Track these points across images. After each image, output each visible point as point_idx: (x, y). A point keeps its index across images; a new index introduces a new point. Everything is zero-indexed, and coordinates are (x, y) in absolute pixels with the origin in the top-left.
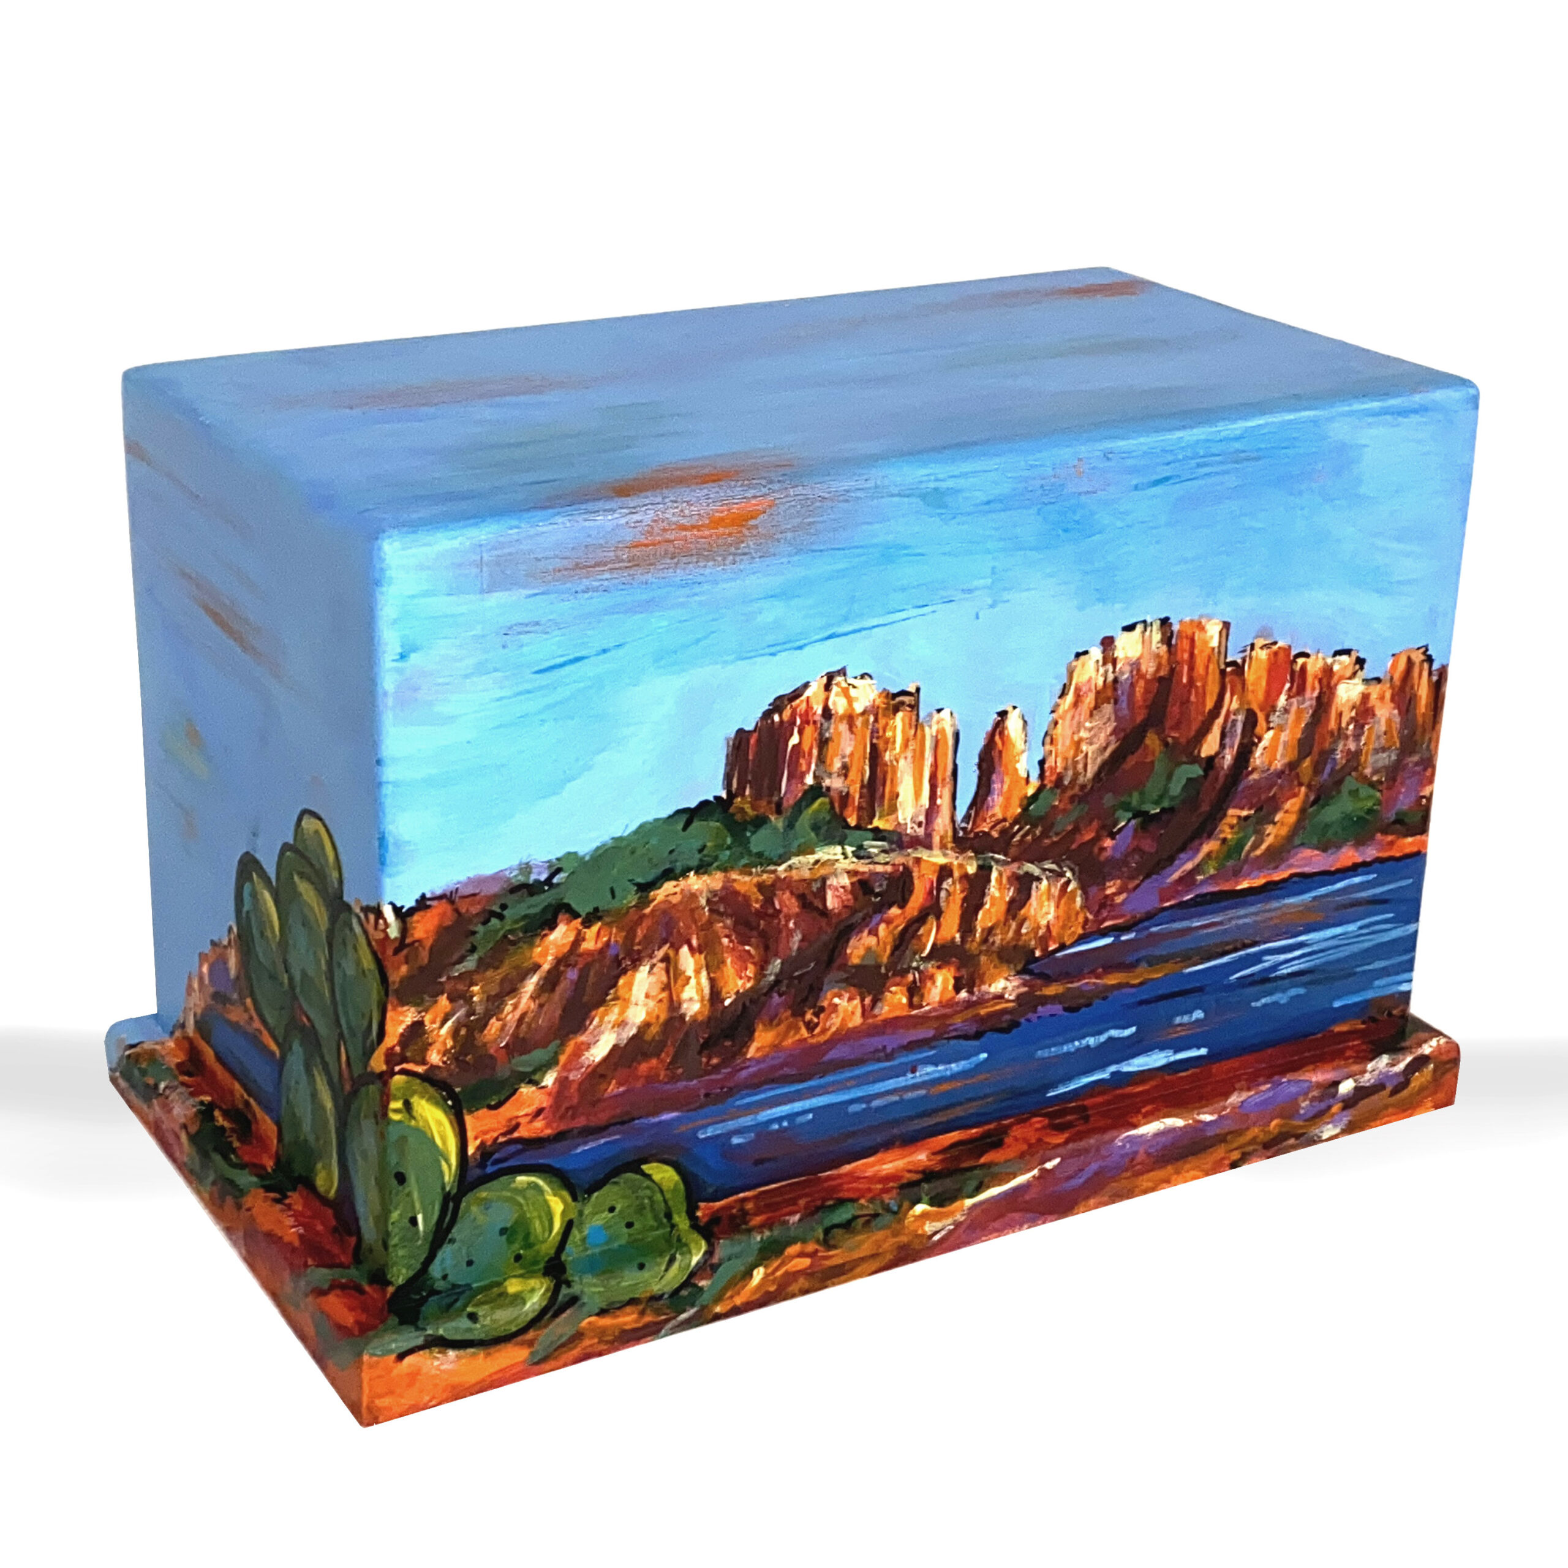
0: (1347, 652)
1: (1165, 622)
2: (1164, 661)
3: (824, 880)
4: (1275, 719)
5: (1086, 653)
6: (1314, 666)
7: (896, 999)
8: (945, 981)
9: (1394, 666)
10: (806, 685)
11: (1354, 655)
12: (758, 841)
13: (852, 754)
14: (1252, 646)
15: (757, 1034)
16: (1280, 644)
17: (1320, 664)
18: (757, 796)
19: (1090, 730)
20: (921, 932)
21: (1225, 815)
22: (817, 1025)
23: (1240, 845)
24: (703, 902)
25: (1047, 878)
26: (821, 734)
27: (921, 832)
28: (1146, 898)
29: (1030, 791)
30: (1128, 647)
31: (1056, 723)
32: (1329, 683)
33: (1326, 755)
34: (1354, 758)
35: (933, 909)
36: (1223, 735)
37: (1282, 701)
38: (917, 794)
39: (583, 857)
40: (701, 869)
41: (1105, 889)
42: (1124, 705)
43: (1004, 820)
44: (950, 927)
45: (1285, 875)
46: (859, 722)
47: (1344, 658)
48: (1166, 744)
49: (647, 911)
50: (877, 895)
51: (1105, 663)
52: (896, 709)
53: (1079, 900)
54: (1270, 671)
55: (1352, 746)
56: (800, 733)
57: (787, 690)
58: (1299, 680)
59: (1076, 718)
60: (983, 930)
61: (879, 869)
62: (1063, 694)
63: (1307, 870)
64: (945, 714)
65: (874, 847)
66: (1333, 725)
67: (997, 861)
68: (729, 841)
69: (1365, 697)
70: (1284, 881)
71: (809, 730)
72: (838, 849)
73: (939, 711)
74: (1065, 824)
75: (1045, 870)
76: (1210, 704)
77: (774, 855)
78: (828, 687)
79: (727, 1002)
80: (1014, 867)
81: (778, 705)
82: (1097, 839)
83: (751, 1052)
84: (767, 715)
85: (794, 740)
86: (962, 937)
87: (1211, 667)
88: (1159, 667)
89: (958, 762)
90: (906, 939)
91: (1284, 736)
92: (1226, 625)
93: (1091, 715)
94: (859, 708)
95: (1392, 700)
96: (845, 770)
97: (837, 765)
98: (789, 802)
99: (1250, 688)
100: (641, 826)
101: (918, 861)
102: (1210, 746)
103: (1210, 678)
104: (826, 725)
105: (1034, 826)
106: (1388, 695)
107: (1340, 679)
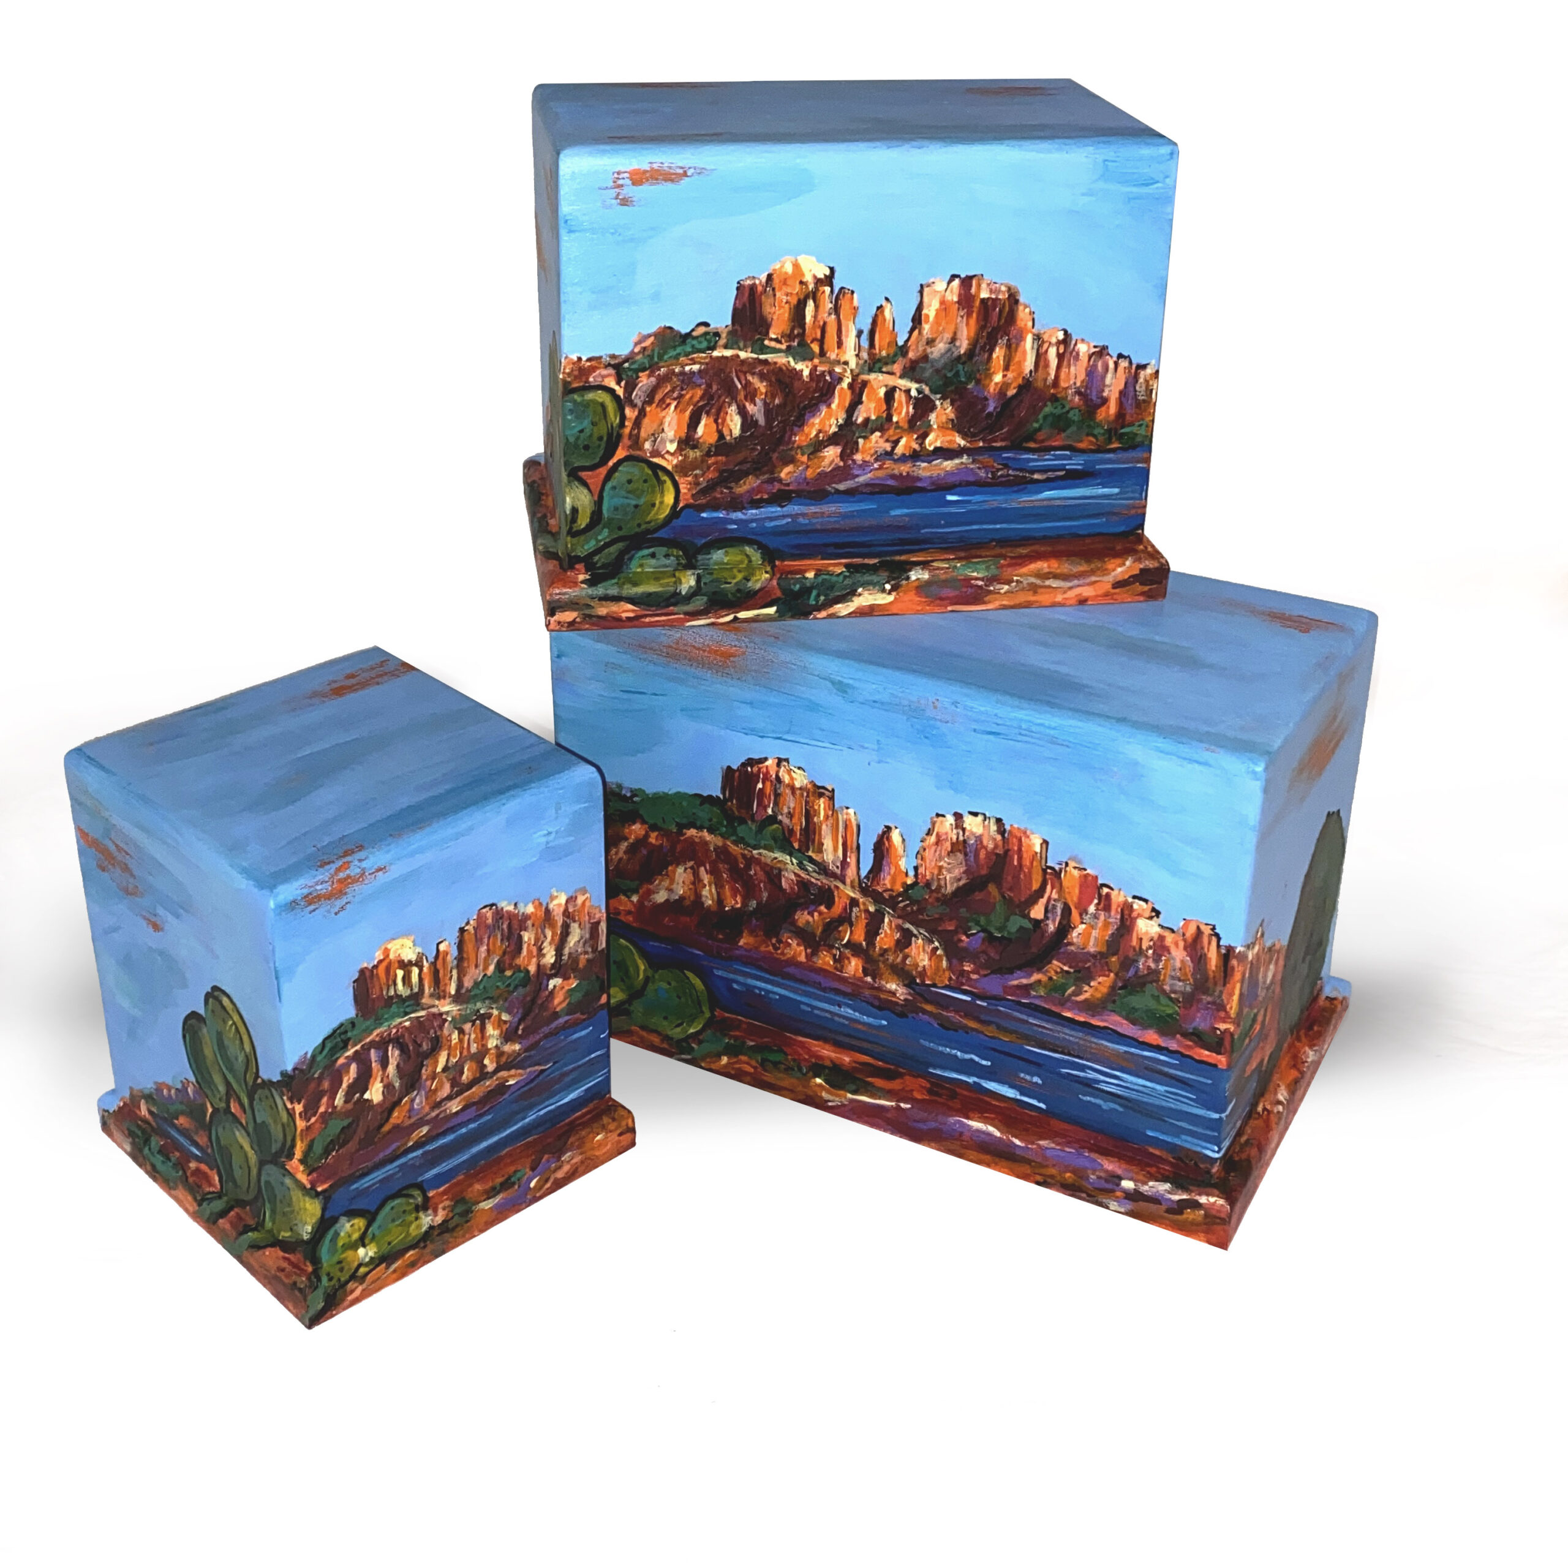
0: (1146, 901)
1: (999, 821)
2: (1000, 843)
3: (780, 870)
4: (1087, 918)
5: (943, 816)
6: (1118, 898)
7: (825, 960)
8: (856, 965)
9: (1186, 927)
10: (766, 759)
11: (1150, 906)
12: (742, 830)
13: (794, 809)
14: (1067, 864)
15: (744, 935)
16: (1089, 871)
17: (1121, 899)
18: (739, 807)
19: (949, 864)
20: (840, 929)
21: (1050, 962)
22: (779, 948)
23: (1063, 988)
24: (712, 849)
25: (923, 939)
26: (775, 790)
27: (838, 872)
28: (993, 985)
29: (909, 882)
30: (973, 825)
31: (925, 849)
32: (1130, 915)
33: (1128, 963)
34: (1154, 974)
35: (845, 919)
36: (1046, 911)
37: (1092, 909)
38: (835, 849)
39: (648, 795)
40: (711, 831)
41: (963, 966)
42: (972, 859)
43: (892, 890)
44: (860, 936)
45: (1102, 1024)
46: (798, 792)
47: (1142, 903)
48: (1004, 897)
49: (682, 838)
50: (812, 894)
51: (957, 827)
52: (821, 795)
53: (944, 963)
54: (1081, 886)
55: (1152, 964)
56: (763, 783)
57: (756, 757)
58: (1105, 903)
59: (938, 853)
60: (881, 948)
61: (813, 880)
62: (929, 833)
63: (1119, 1030)
64: (851, 811)
65: (810, 867)
66: (1134, 943)
67: (889, 913)
68: (725, 823)
69: (1161, 938)
70: (1099, 1027)
71: (768, 784)
72: (788, 857)
73: (847, 808)
74: (934, 912)
75: (920, 934)
76: (1036, 886)
77: (752, 842)
78: (778, 765)
79: (727, 909)
80: (900, 921)
81: (751, 762)
82: (956, 932)
83: (741, 943)
84: (744, 765)
85: (760, 786)
86: (867, 945)
87: (1035, 864)
88: (996, 846)
89: (860, 842)
90: (832, 927)
91: (1095, 933)
92: (1045, 843)
93: (948, 855)
94: (797, 785)
95: (1185, 948)
96: (790, 815)
97: (786, 810)
98: (758, 818)
99: (1067, 890)
100: (678, 793)
101: (837, 887)
102: (1037, 912)
103: (1034, 870)
104: (778, 786)
105: (912, 904)
106: (1181, 944)
107: (1139, 916)
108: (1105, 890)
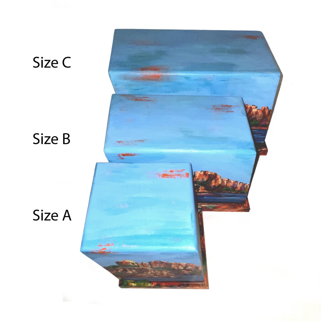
9: (262, 108)
11: (255, 106)
32: (251, 109)
66: (252, 113)
69: (257, 111)
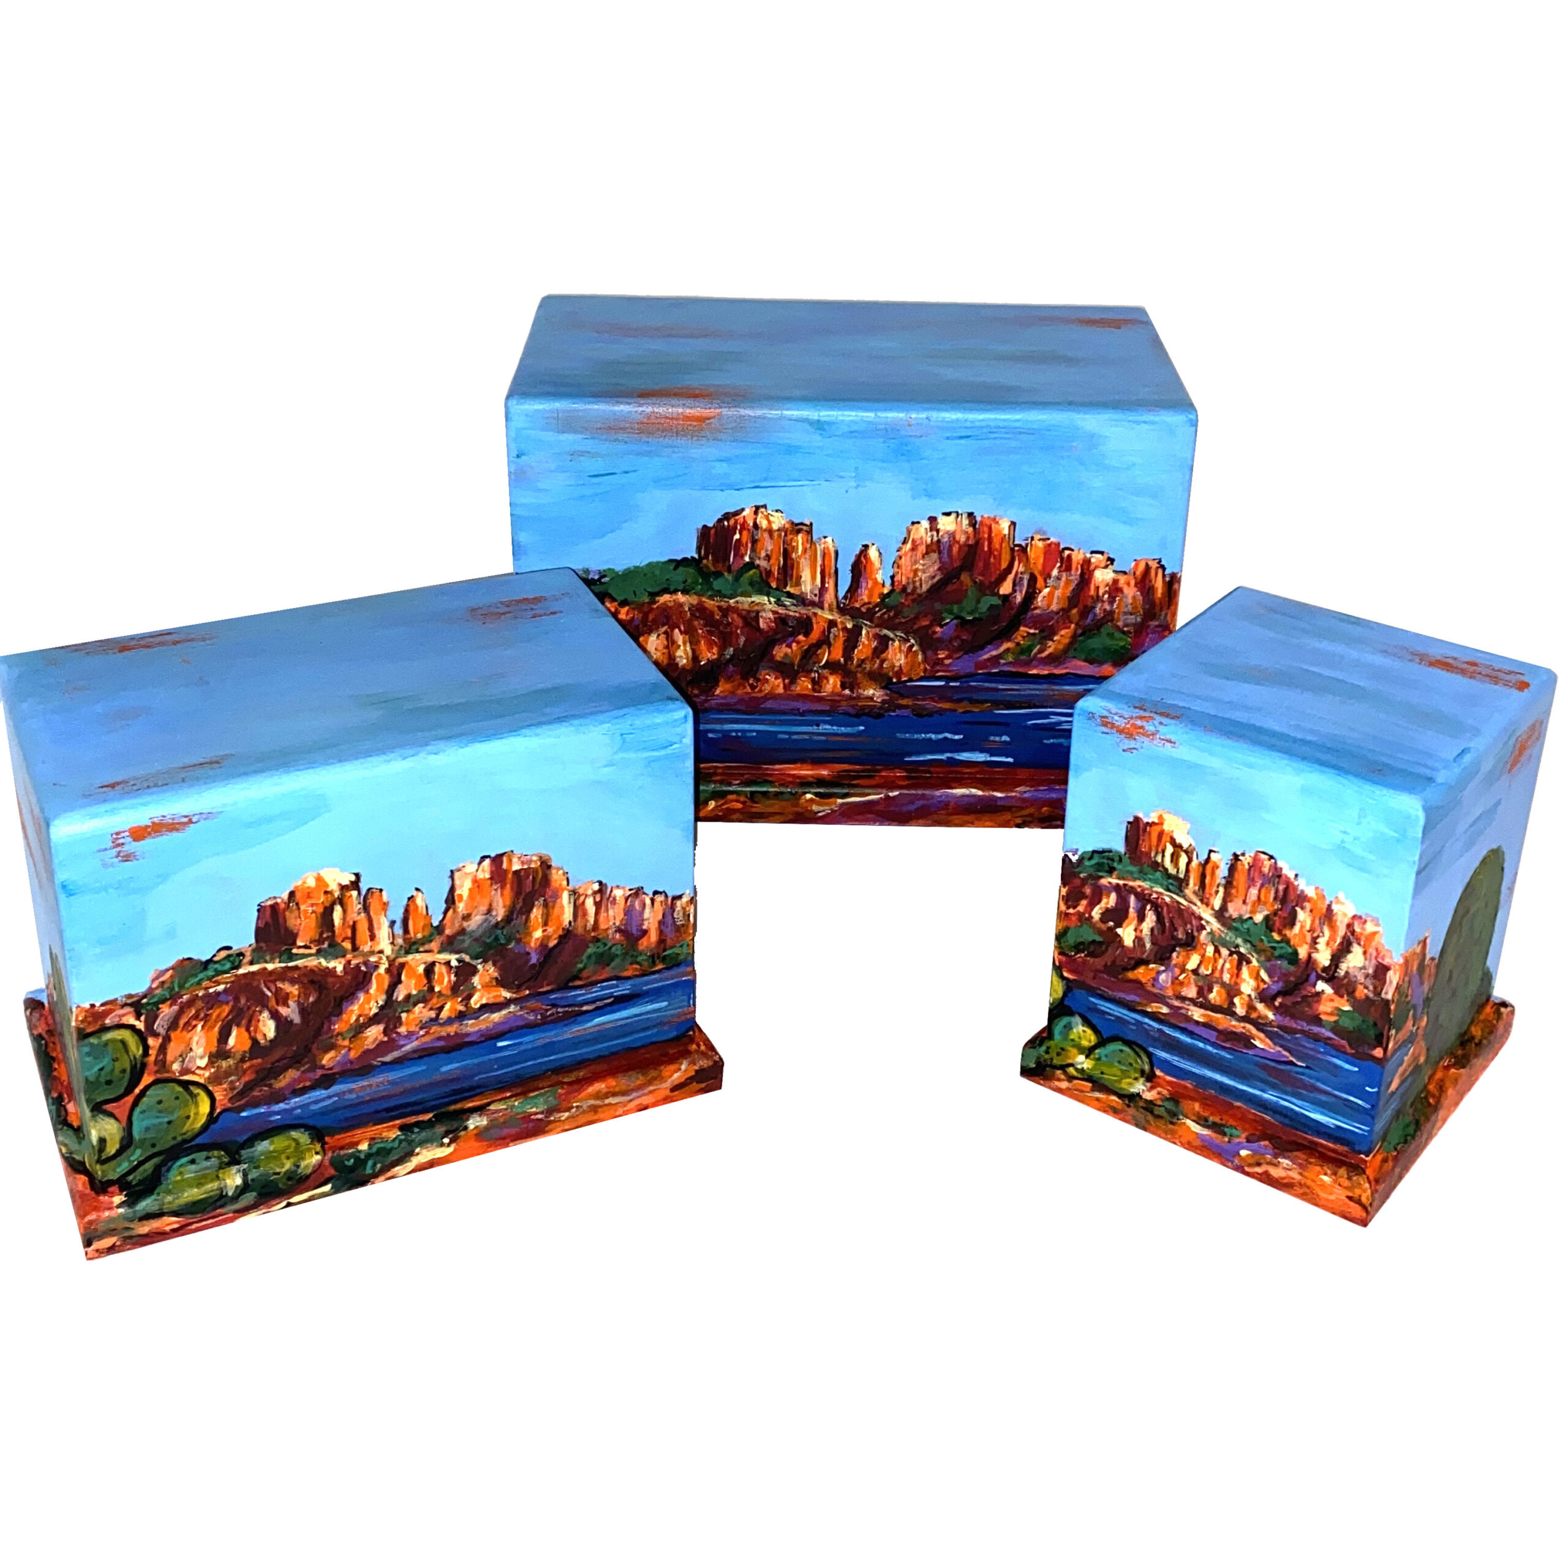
0: (1102, 553)
1: (971, 515)
2: (972, 536)
3: (758, 612)
4: (1050, 582)
5: (918, 523)
6: (1077, 557)
7: (804, 685)
8: (835, 682)
9: (1137, 566)
10: (743, 510)
11: (1106, 556)
12: (717, 584)
13: (772, 551)
14: (1032, 538)
15: (720, 683)
16: (1053, 539)
17: (1081, 557)
18: (715, 561)
19: (923, 565)
20: (819, 652)
21: (1018, 629)
22: (756, 687)
23: (1029, 649)
24: (687, 609)
25: (899, 641)
26: (753, 536)
27: (817, 599)
28: (965, 664)
29: (886, 591)
30: (946, 524)
31: (900, 558)
32: (1088, 569)
33: (1087, 611)
34: (1109, 616)
35: (825, 641)
36: (1014, 585)
37: (1055, 572)
38: (814, 578)
39: (617, 573)
40: (685, 592)
41: (938, 654)
42: (946, 556)
43: (869, 603)
44: (838, 654)
45: (1064, 671)
46: (776, 534)
47: (1099, 556)
48: (975, 582)
49: (655, 606)
50: (790, 627)
51: (931, 530)
52: (799, 531)
53: (920, 657)
54: (1045, 554)
55: (1107, 607)
56: (741, 534)
57: (732, 510)
58: (1067, 565)
59: (914, 557)
60: (858, 660)
61: (791, 614)
62: (905, 542)
63: (1079, 672)
64: (829, 540)
65: (788, 602)
66: (1092, 592)
67: (866, 625)
68: (700, 581)
69: (1115, 581)
70: (1062, 675)
71: (745, 533)
72: (766, 598)
73: (825, 537)
74: (909, 613)
75: (897, 636)
76: (1004, 565)
77: (729, 592)
78: (756, 513)
79: (702, 663)
80: (877, 630)
81: (727, 516)
82: (931, 625)
83: (717, 692)
84: (720, 521)
85: (737, 536)
86: (845, 660)
87: (1004, 545)
88: (968, 538)
89: (838, 566)
90: (810, 654)
91: (1058, 593)
92: (1013, 524)
93: (923, 557)
94: (775, 527)
95: (1136, 585)
96: (768, 558)
97: (763, 554)
98: (735, 568)
99: (1032, 562)
100: (650, 563)
101: (815, 614)
102: (1006, 588)
103: (1004, 551)
104: (755, 532)
105: (889, 611)
106: (1133, 582)
107: (1096, 567)
108: (1067, 552)
